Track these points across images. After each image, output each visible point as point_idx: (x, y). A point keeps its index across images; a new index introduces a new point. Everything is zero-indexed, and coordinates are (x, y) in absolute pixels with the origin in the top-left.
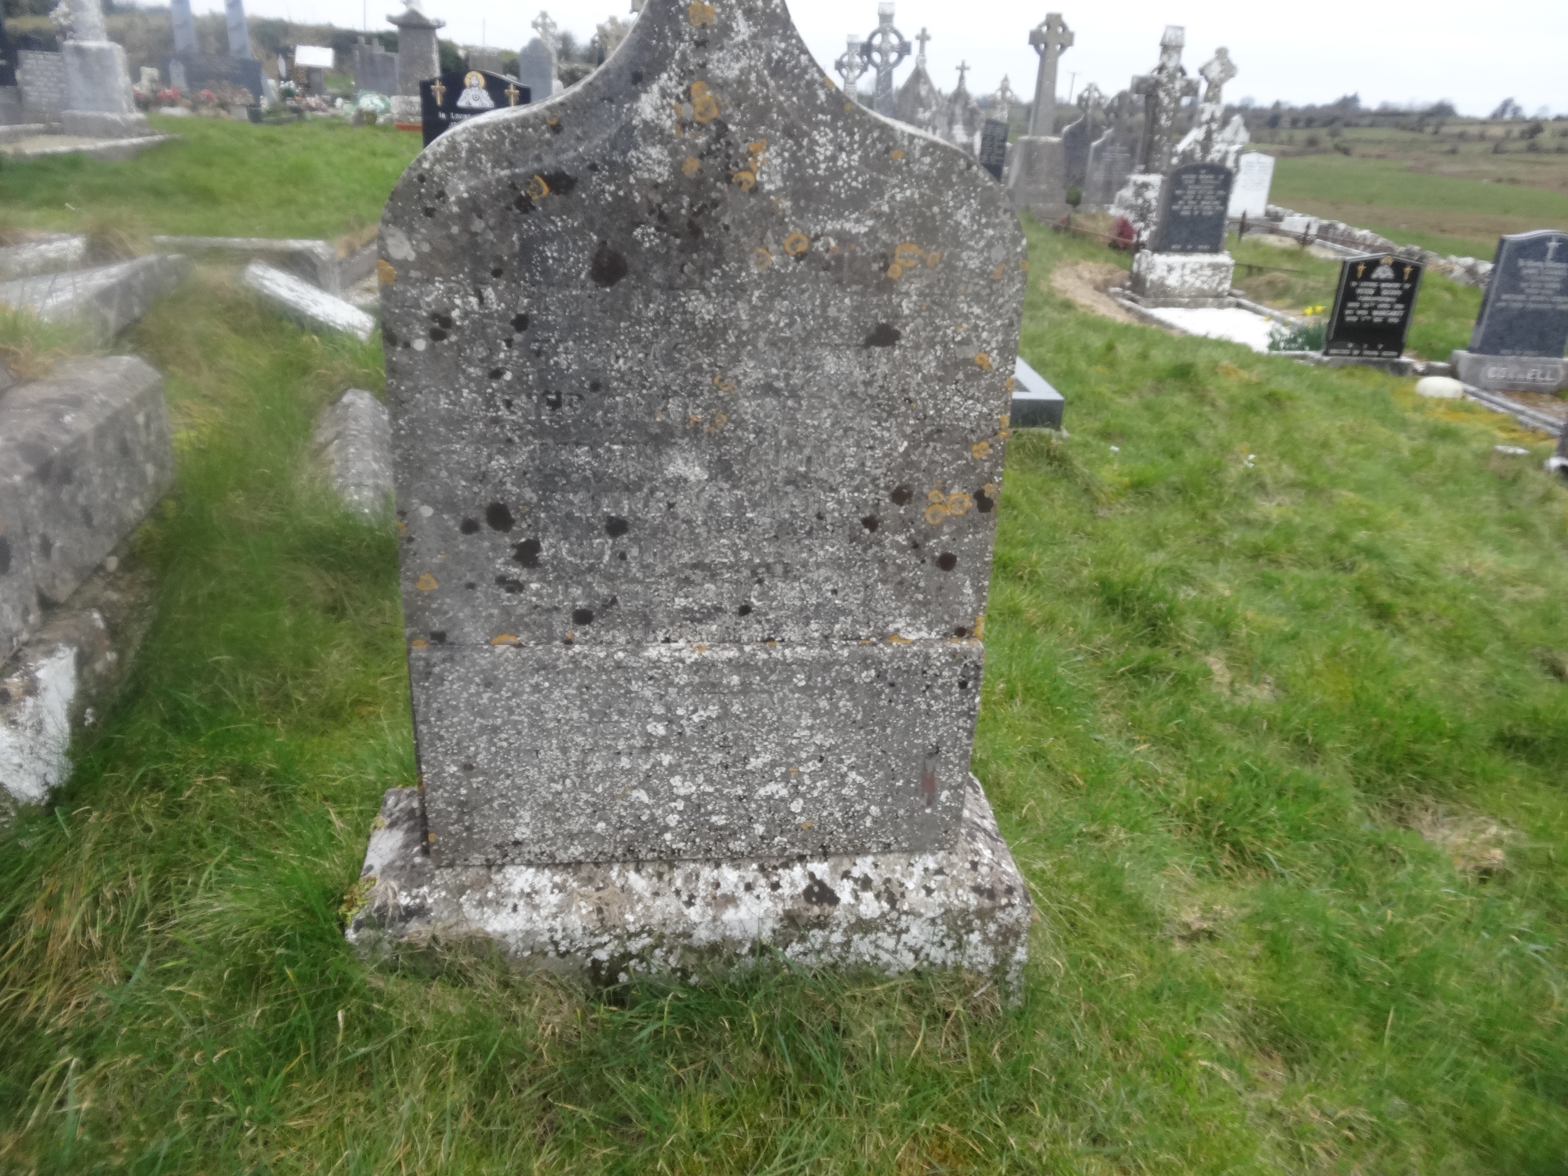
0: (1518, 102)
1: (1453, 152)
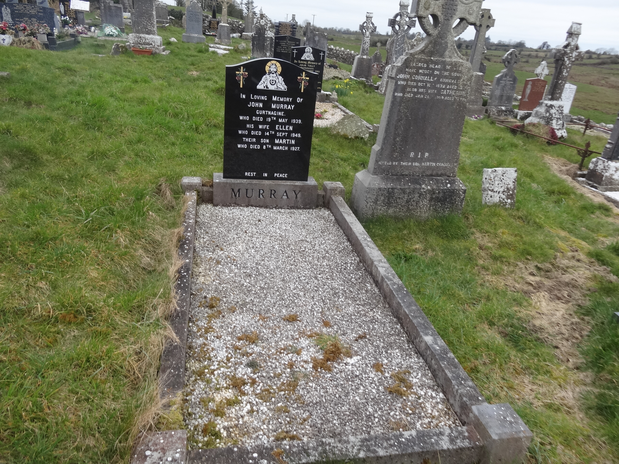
0: (549, 43)
1: (527, 62)
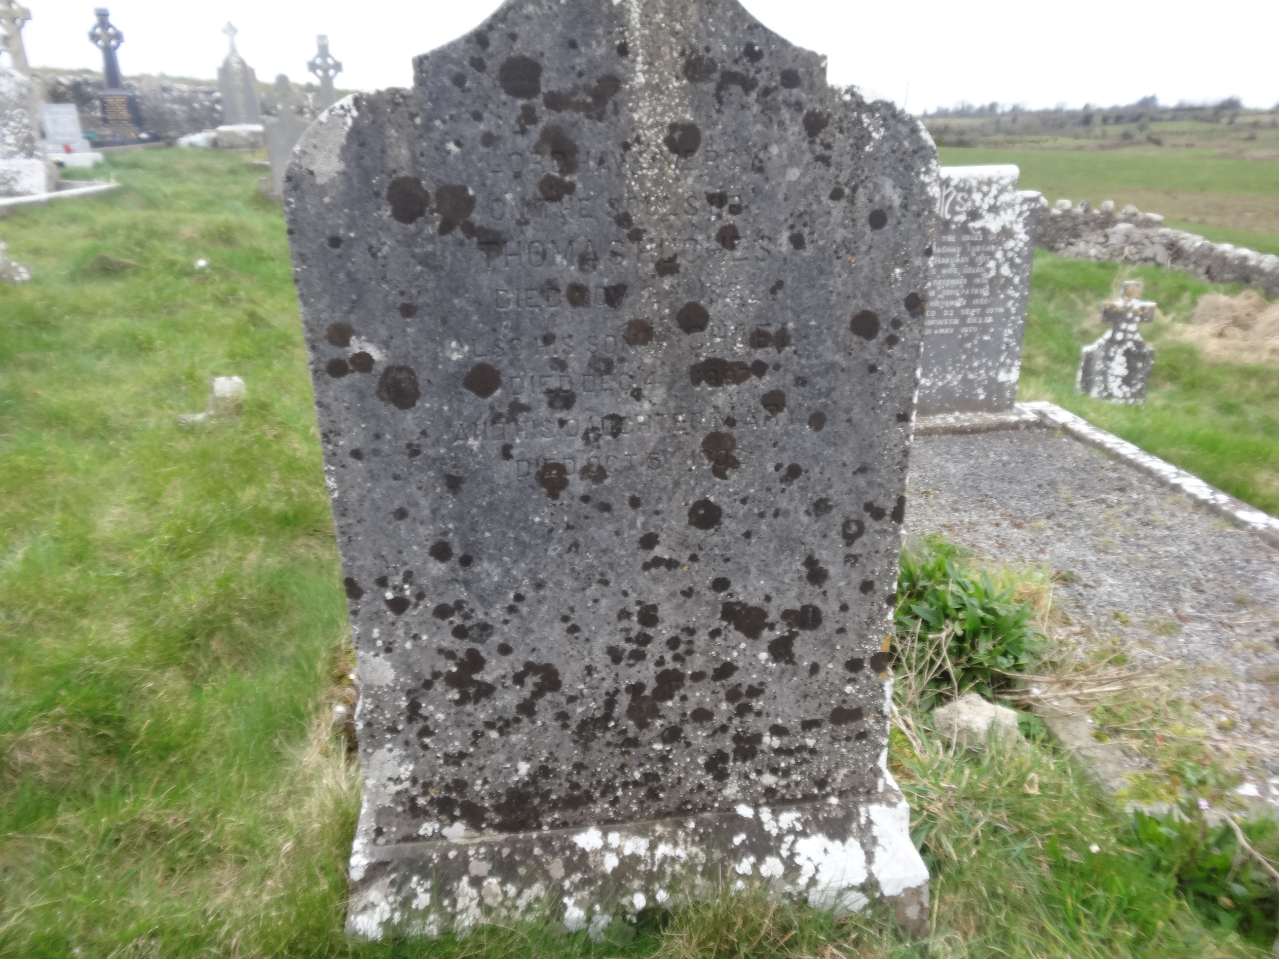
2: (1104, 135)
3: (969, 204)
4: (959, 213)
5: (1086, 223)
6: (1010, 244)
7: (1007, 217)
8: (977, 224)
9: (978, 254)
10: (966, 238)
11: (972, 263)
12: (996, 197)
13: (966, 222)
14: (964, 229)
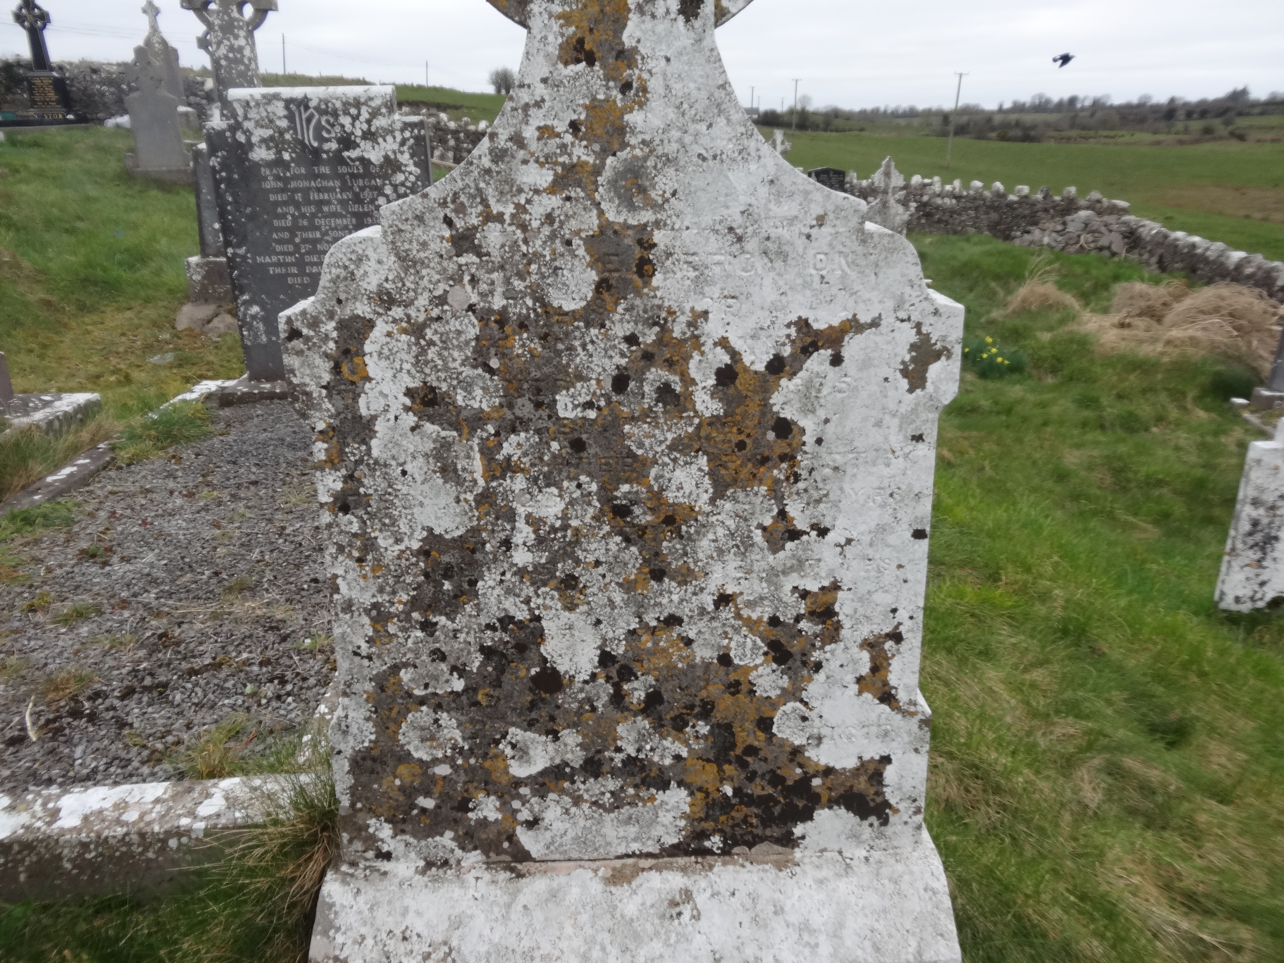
2: (1186, 130)
3: (338, 129)
4: (328, 140)
5: (1046, 210)
6: (400, 178)
7: (389, 145)
8: (354, 154)
9: (362, 189)
10: (343, 170)
11: (358, 200)
12: (369, 122)
13: (339, 152)
14: (338, 159)
